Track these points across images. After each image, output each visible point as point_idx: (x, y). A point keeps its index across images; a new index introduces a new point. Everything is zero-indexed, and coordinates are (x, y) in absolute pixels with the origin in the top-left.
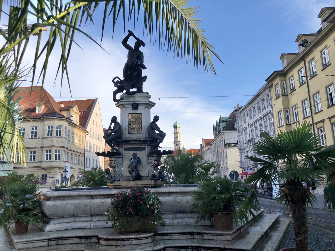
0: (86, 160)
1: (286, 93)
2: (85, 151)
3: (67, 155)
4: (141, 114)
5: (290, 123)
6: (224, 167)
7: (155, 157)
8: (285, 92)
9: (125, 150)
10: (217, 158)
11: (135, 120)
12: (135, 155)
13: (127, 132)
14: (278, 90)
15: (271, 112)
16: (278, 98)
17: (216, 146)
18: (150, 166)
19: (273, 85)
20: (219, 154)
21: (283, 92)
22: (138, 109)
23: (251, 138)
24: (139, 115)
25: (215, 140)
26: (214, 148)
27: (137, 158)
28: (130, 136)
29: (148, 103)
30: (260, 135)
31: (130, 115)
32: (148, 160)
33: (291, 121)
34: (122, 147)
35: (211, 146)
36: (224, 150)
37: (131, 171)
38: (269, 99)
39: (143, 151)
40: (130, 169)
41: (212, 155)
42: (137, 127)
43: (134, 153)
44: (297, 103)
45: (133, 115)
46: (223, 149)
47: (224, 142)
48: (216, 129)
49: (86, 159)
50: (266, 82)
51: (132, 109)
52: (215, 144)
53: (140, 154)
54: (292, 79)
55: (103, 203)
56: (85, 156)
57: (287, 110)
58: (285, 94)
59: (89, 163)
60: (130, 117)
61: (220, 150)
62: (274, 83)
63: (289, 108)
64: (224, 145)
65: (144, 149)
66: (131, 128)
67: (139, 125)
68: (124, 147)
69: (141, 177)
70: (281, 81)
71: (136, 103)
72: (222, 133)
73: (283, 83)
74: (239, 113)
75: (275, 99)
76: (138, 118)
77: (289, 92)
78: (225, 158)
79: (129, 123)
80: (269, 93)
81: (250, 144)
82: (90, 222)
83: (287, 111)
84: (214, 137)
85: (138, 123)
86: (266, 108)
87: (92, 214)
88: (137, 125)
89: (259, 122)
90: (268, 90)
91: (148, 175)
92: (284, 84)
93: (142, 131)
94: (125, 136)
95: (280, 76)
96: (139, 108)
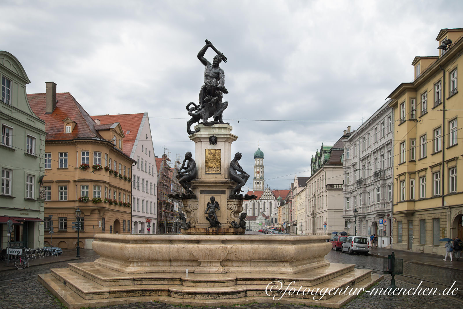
0: (134, 201)
1: (414, 117)
2: (132, 188)
3: (109, 193)
4: (220, 149)
5: (414, 159)
6: (321, 217)
7: (236, 202)
8: (412, 115)
9: (201, 193)
10: (314, 204)
11: (213, 157)
12: (213, 199)
13: (203, 171)
14: (403, 111)
15: (391, 142)
16: (402, 122)
17: (314, 187)
18: (230, 212)
19: (397, 104)
20: (316, 198)
21: (410, 116)
22: (216, 144)
23: (361, 178)
24: (217, 151)
25: (312, 179)
26: (311, 190)
27: (215, 202)
28: (207, 176)
29: (228, 136)
30: (373, 174)
31: (207, 151)
32: (228, 205)
33: (416, 157)
34: (197, 189)
35: (307, 187)
36: (324, 193)
37: (208, 217)
38: (391, 123)
39: (223, 195)
40: (207, 215)
41: (307, 200)
42: (215, 166)
43: (212, 196)
44: (427, 132)
45: (210, 151)
46: (323, 191)
47: (324, 181)
48: (315, 163)
49: (134, 198)
50: (389, 99)
51: (209, 144)
52: (312, 184)
53: (218, 198)
54: (425, 96)
55: (183, 248)
56: (132, 195)
57: (413, 140)
58: (412, 117)
59: (138, 204)
60: (207, 154)
61: (318, 193)
62: (400, 101)
63: (415, 139)
64: (324, 186)
65: (223, 192)
66: (208, 167)
67: (217, 164)
68: (200, 189)
69: (220, 224)
70: (410, 98)
71: (214, 136)
72: (323, 170)
73: (413, 101)
74: (348, 141)
75: (399, 124)
76: (217, 155)
77: (419, 115)
78: (324, 204)
79: (206, 161)
80: (392, 114)
81: (359, 185)
82: (170, 267)
83: (413, 142)
84: (312, 174)
85: (217, 161)
86: (386, 136)
87: (172, 258)
88: (216, 164)
89: (374, 155)
90: (391, 110)
91: (227, 222)
92: (412, 103)
93: (220, 170)
94: (201, 176)
95: (409, 91)
96: (218, 142)
